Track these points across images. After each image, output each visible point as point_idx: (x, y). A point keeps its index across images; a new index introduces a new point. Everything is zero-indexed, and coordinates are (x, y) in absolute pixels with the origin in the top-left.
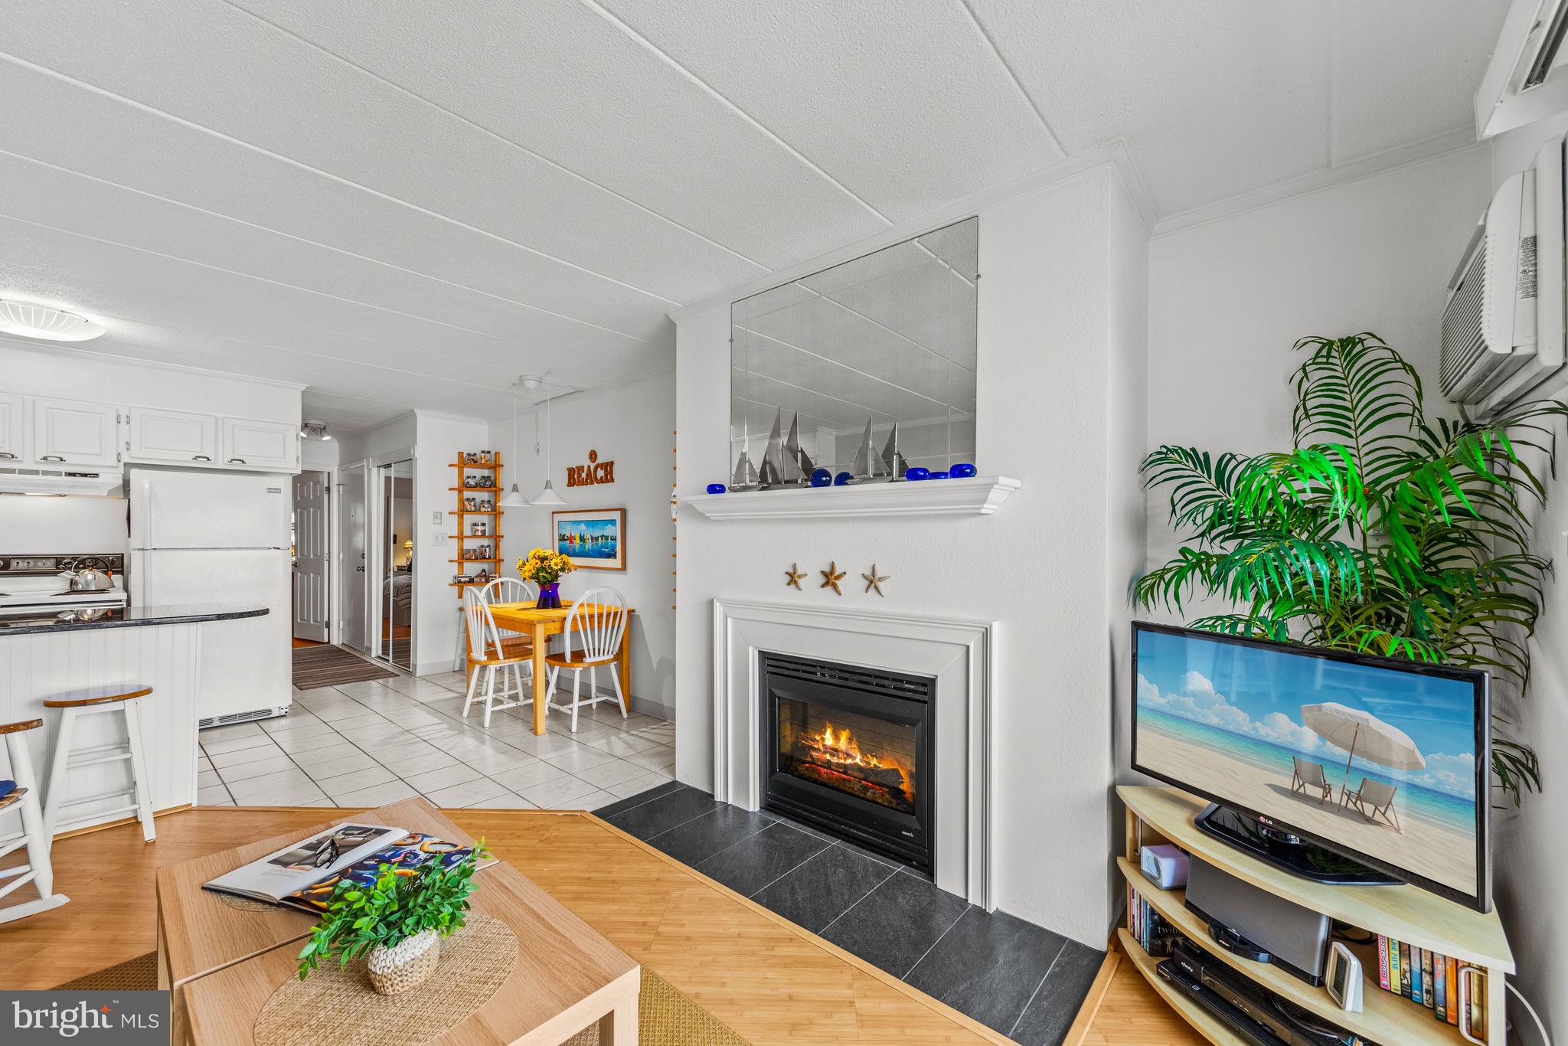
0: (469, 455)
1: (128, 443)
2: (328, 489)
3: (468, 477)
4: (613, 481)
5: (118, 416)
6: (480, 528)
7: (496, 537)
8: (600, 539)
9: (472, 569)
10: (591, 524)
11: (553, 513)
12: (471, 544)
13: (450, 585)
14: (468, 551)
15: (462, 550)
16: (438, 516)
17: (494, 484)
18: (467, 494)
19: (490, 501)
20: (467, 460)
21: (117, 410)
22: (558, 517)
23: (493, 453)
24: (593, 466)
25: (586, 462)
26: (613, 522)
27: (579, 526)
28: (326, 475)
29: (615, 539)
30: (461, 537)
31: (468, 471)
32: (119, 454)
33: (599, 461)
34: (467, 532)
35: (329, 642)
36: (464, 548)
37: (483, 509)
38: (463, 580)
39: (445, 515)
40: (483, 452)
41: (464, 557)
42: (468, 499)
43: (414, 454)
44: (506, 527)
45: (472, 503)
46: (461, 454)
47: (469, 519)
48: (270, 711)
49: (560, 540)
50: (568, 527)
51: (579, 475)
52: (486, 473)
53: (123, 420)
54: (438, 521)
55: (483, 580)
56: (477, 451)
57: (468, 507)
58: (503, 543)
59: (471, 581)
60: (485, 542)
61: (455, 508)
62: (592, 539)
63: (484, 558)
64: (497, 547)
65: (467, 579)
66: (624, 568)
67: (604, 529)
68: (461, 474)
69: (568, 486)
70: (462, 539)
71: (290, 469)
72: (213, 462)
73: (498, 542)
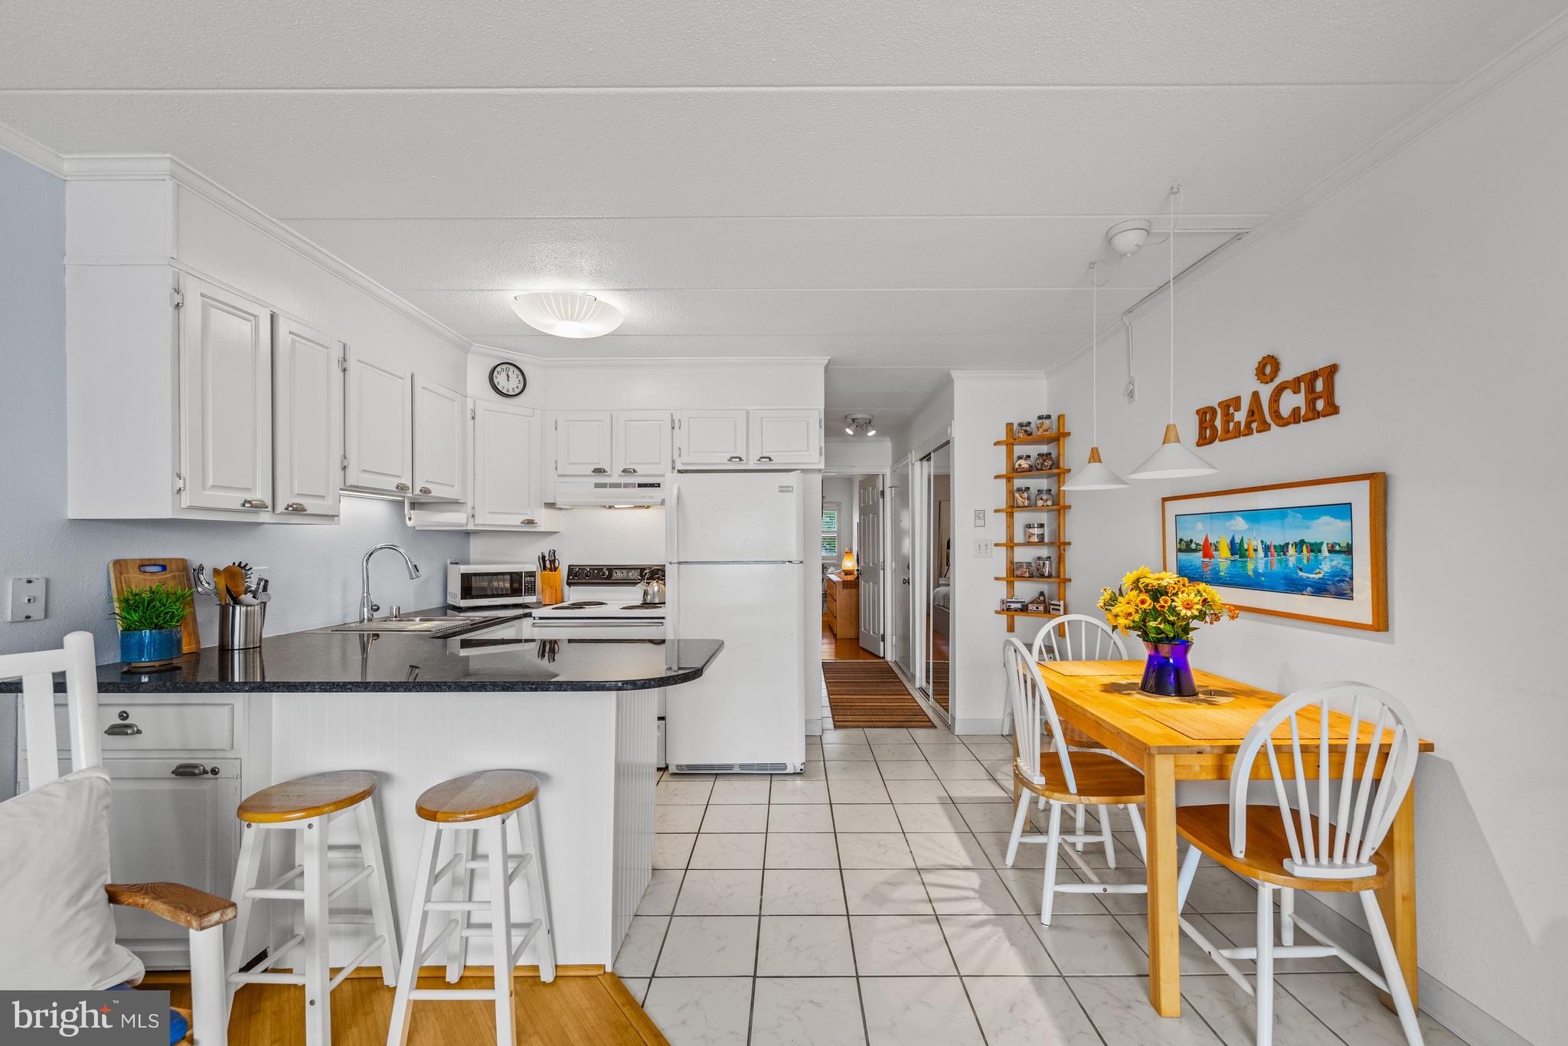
0: (1021, 425)
1: (680, 449)
2: (883, 493)
3: (1020, 458)
4: (1333, 409)
5: (673, 421)
6: (1036, 531)
7: (1060, 545)
8: (1291, 551)
9: (1026, 590)
10: (1253, 516)
11: (1164, 500)
12: (1023, 555)
13: (997, 612)
14: (1020, 565)
15: (1012, 562)
16: (980, 515)
17: (1056, 464)
18: (1019, 483)
19: (1050, 490)
20: (1018, 434)
21: (672, 415)
22: (1174, 508)
23: (1054, 417)
24: (1266, 392)
25: (1246, 385)
26: (1344, 510)
27: (1228, 524)
28: (881, 477)
29: (1348, 550)
30: (1010, 545)
31: (1019, 450)
32: (673, 461)
33: (1286, 374)
34: (1019, 537)
35: (884, 658)
36: (1015, 561)
37: (1040, 503)
38: (1013, 606)
39: (990, 514)
40: (1040, 418)
41: (1014, 573)
42: (1019, 490)
43: (951, 434)
44: (1075, 528)
45: (1025, 495)
46: (1010, 426)
47: (1021, 518)
48: (784, 766)
49: (1180, 550)
50: (1200, 526)
51: (1228, 418)
52: (1044, 449)
53: (677, 425)
54: (980, 522)
55: (1041, 608)
56: (1032, 418)
57: (1020, 501)
58: (1072, 556)
59: (1024, 609)
60: (1044, 552)
61: (1002, 502)
62: (1267, 549)
63: (1042, 576)
64: (1061, 559)
65: (1019, 606)
66: (1381, 622)
67: (1308, 527)
68: (1010, 453)
69: (1199, 445)
70: (1012, 547)
71: (814, 463)
72: (745, 461)
73: (1062, 552)
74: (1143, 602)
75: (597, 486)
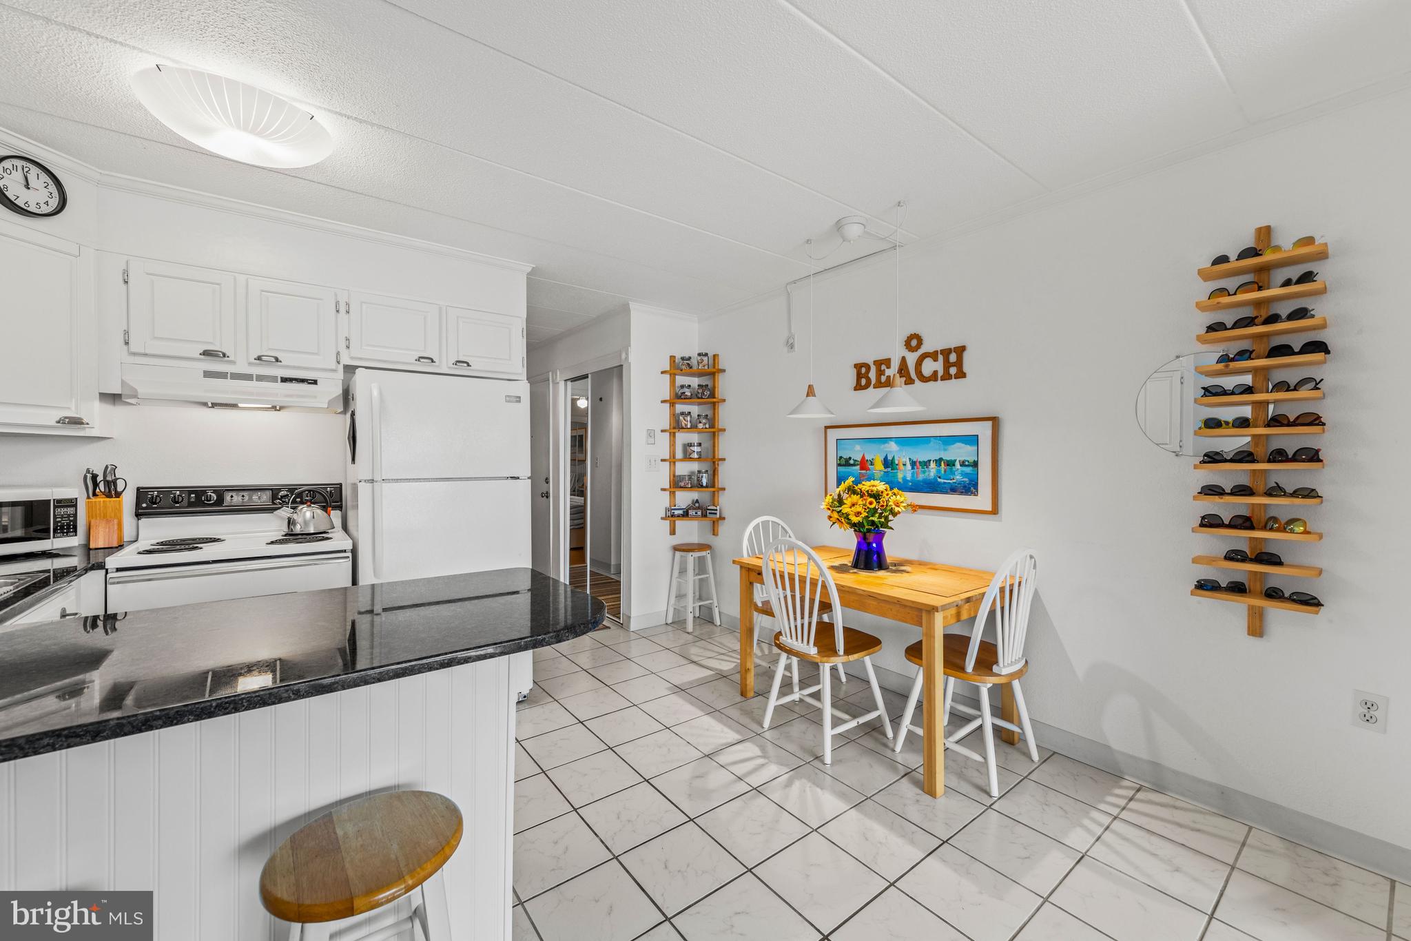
0: (683, 359)
1: (347, 339)
3: (682, 387)
4: (961, 375)
5: (337, 303)
6: (696, 449)
7: (714, 462)
8: (933, 465)
9: (684, 498)
10: (903, 441)
11: (827, 428)
12: (683, 469)
13: (662, 518)
14: (681, 478)
15: (674, 476)
16: (651, 434)
17: (712, 395)
18: (680, 408)
19: (707, 415)
20: (679, 366)
21: (336, 295)
22: (834, 435)
23: (710, 355)
24: (912, 358)
25: (896, 352)
26: (973, 440)
27: (882, 446)
29: (975, 464)
30: (672, 461)
31: (681, 380)
32: (338, 353)
34: (679, 455)
36: (677, 474)
37: (700, 426)
38: (677, 512)
39: (658, 433)
40: (699, 355)
41: (676, 484)
42: (682, 414)
43: (627, 358)
44: (725, 446)
45: (689, 418)
46: (672, 358)
47: (682, 438)
49: (839, 465)
50: (858, 447)
51: (880, 373)
52: (704, 381)
53: (343, 309)
54: (651, 440)
55: (699, 513)
56: (694, 354)
57: (684, 423)
58: (723, 469)
59: (686, 514)
60: (695, 467)
61: (666, 424)
62: (913, 464)
63: (702, 486)
64: (714, 473)
65: (681, 512)
66: (995, 511)
67: (945, 450)
68: (673, 382)
69: (856, 389)
70: (674, 463)
71: (517, 374)
72: (437, 364)
73: (716, 466)
74: (871, 503)
75: (208, 374)
